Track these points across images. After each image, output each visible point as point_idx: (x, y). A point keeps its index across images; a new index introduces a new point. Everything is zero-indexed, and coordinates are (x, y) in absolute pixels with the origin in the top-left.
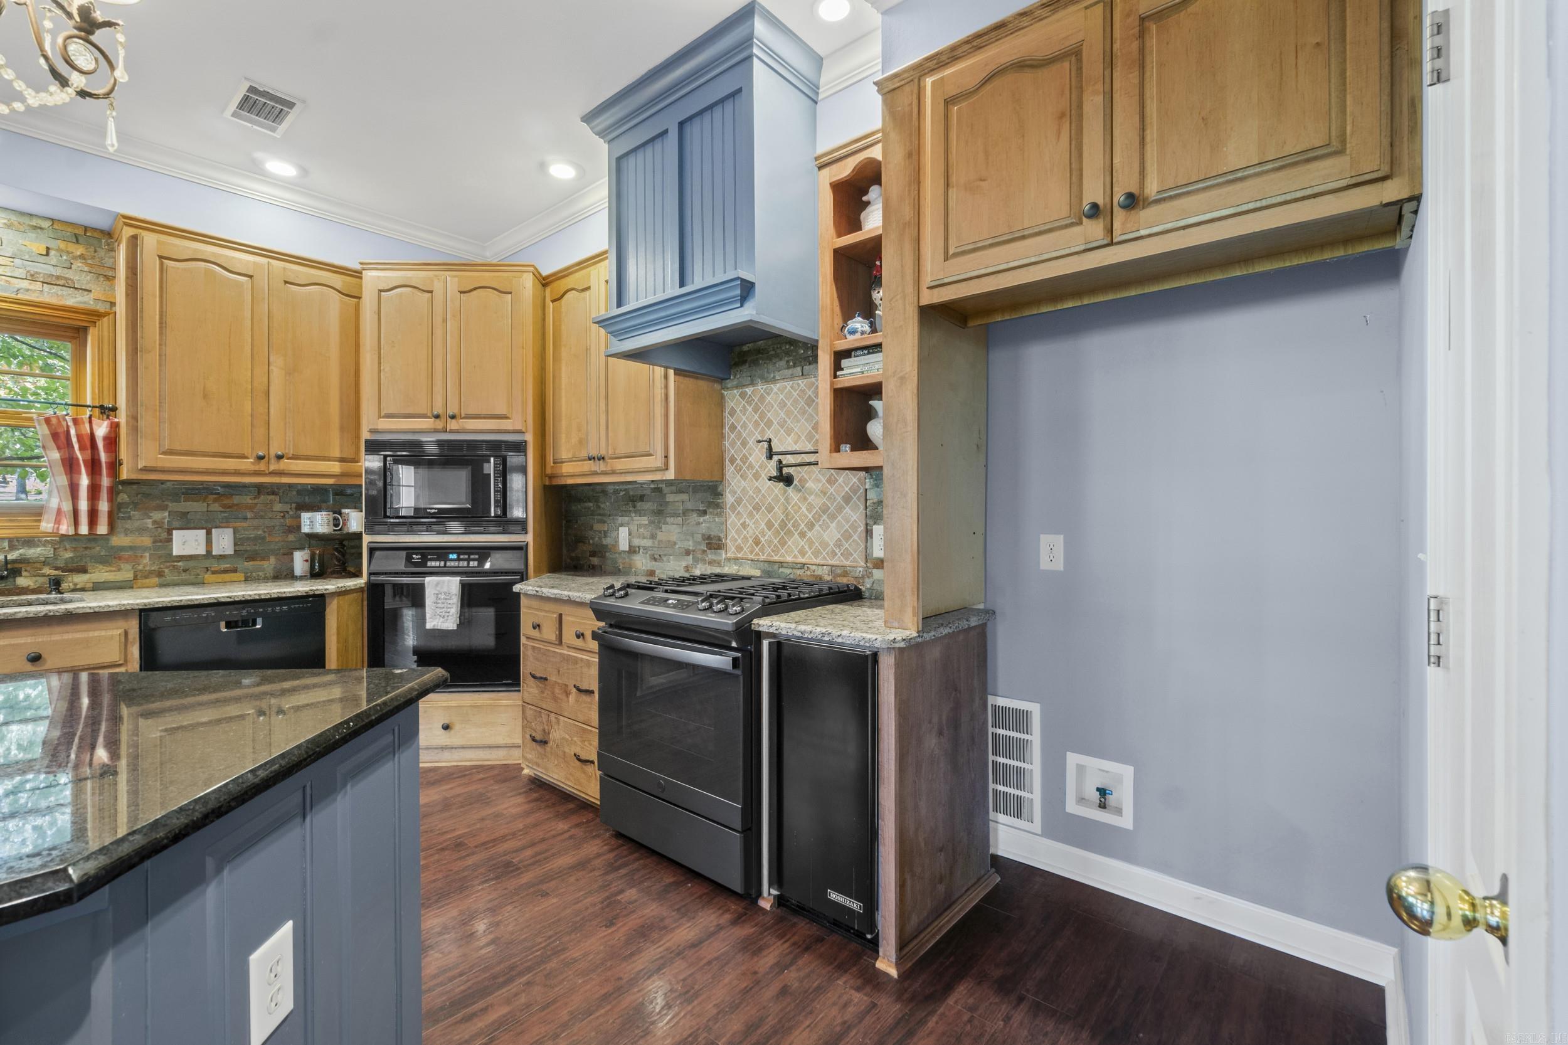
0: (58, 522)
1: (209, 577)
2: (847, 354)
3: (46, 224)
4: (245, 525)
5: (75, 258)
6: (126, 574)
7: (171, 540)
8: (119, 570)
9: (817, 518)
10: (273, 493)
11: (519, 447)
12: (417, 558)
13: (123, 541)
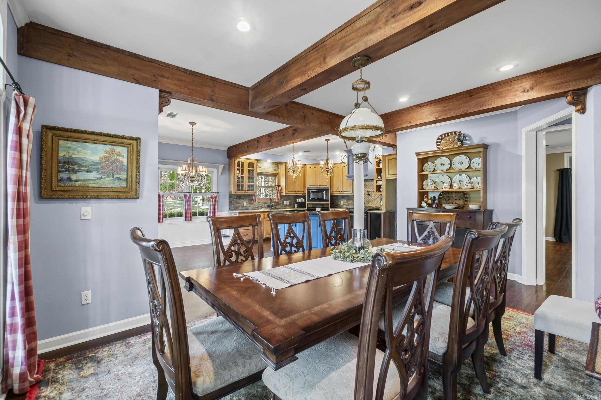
0: (276, 200)
1: (287, 207)
2: (378, 181)
3: (274, 163)
8: (279, 206)
9: (373, 200)
11: (328, 189)
12: (314, 205)
13: (280, 203)
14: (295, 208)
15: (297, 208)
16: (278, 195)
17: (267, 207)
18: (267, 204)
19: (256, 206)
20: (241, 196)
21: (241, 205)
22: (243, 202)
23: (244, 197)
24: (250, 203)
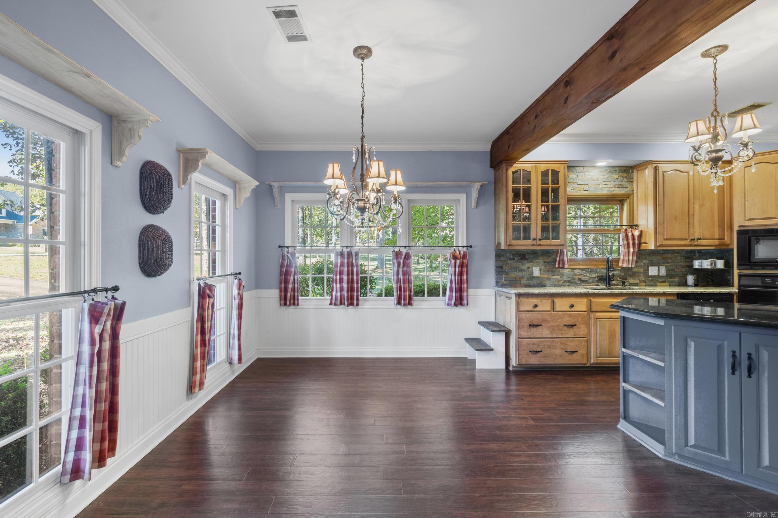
0: (623, 263)
1: (658, 284)
3: (617, 169)
4: (669, 265)
5: (624, 178)
6: (637, 281)
7: (648, 270)
8: (635, 280)
10: (678, 253)
12: (768, 280)
13: (636, 270)
14: (686, 285)
15: (696, 285)
16: (631, 250)
17: (597, 281)
18: (595, 272)
19: (565, 279)
20: (525, 253)
21: (525, 275)
22: (530, 267)
23: (533, 256)
24: (549, 271)
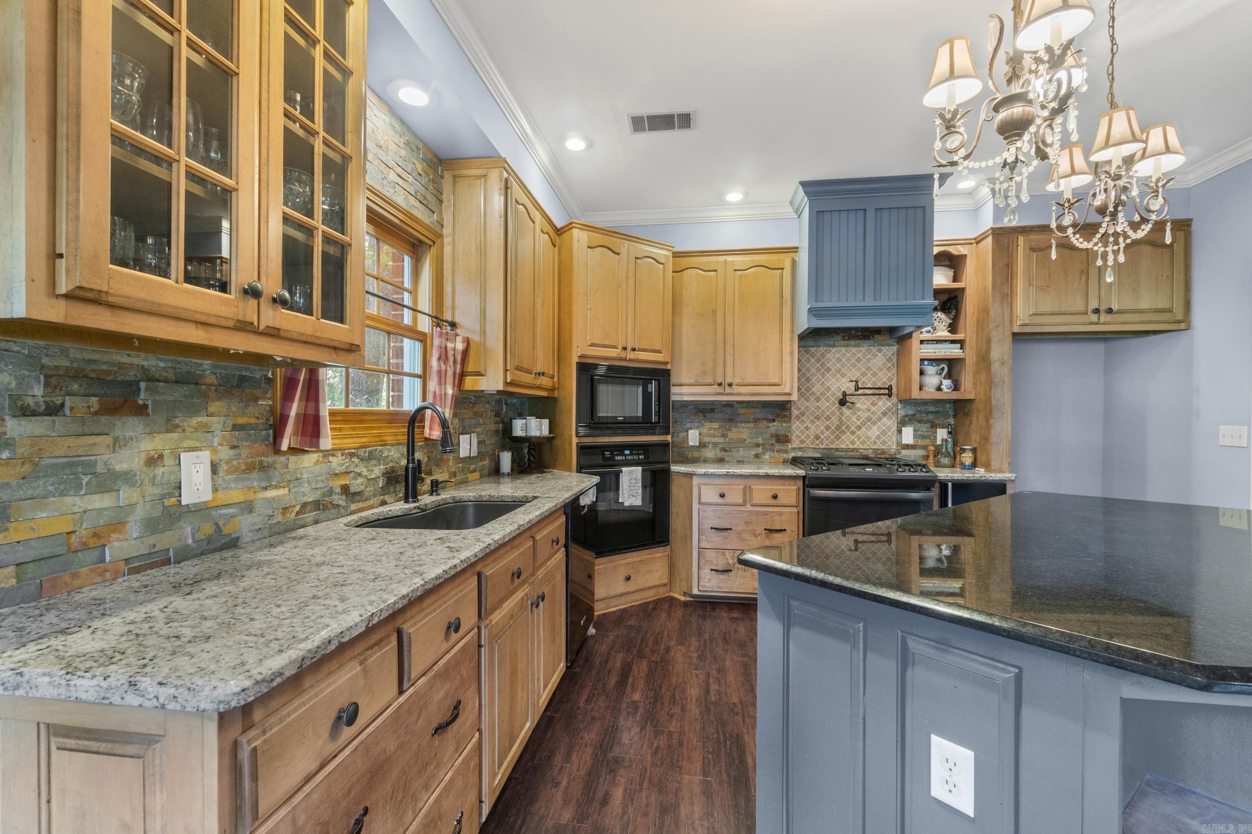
1: (469, 477)
2: (926, 342)
4: (480, 430)
5: (430, 181)
6: (446, 476)
7: (459, 444)
8: (443, 472)
9: (863, 423)
11: (667, 373)
12: (607, 454)
16: (450, 390)
18: (379, 459)
19: (304, 495)
20: (131, 376)
21: (132, 506)
22: (161, 456)
23: (180, 392)
24: (250, 468)
